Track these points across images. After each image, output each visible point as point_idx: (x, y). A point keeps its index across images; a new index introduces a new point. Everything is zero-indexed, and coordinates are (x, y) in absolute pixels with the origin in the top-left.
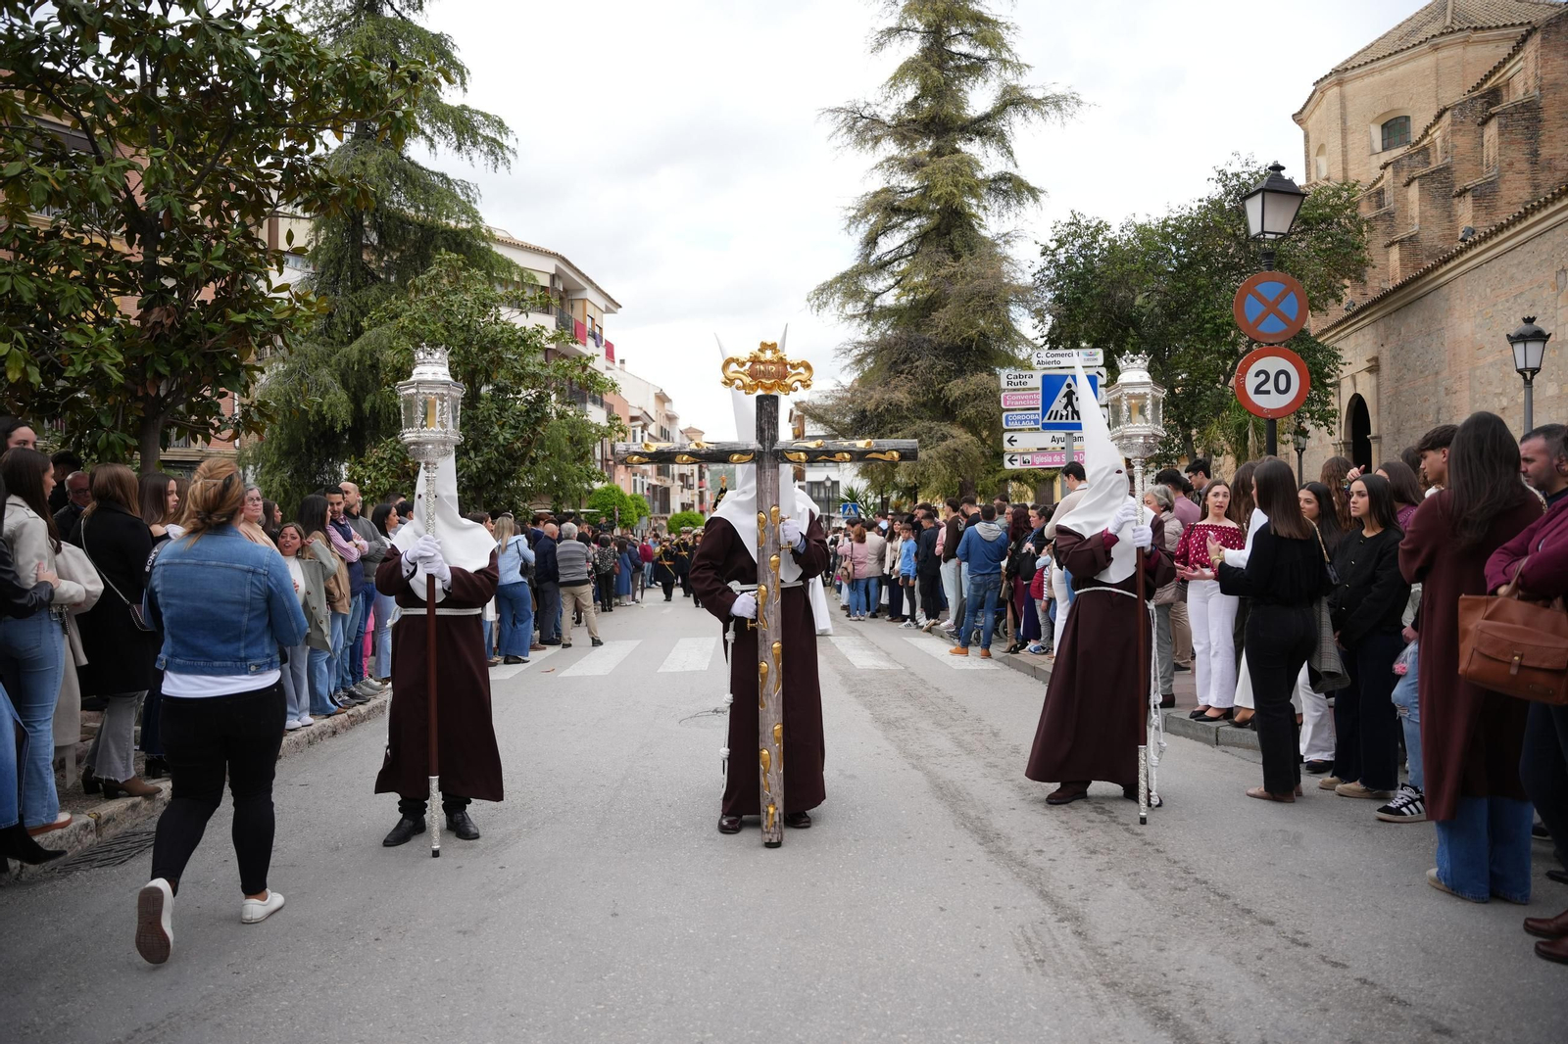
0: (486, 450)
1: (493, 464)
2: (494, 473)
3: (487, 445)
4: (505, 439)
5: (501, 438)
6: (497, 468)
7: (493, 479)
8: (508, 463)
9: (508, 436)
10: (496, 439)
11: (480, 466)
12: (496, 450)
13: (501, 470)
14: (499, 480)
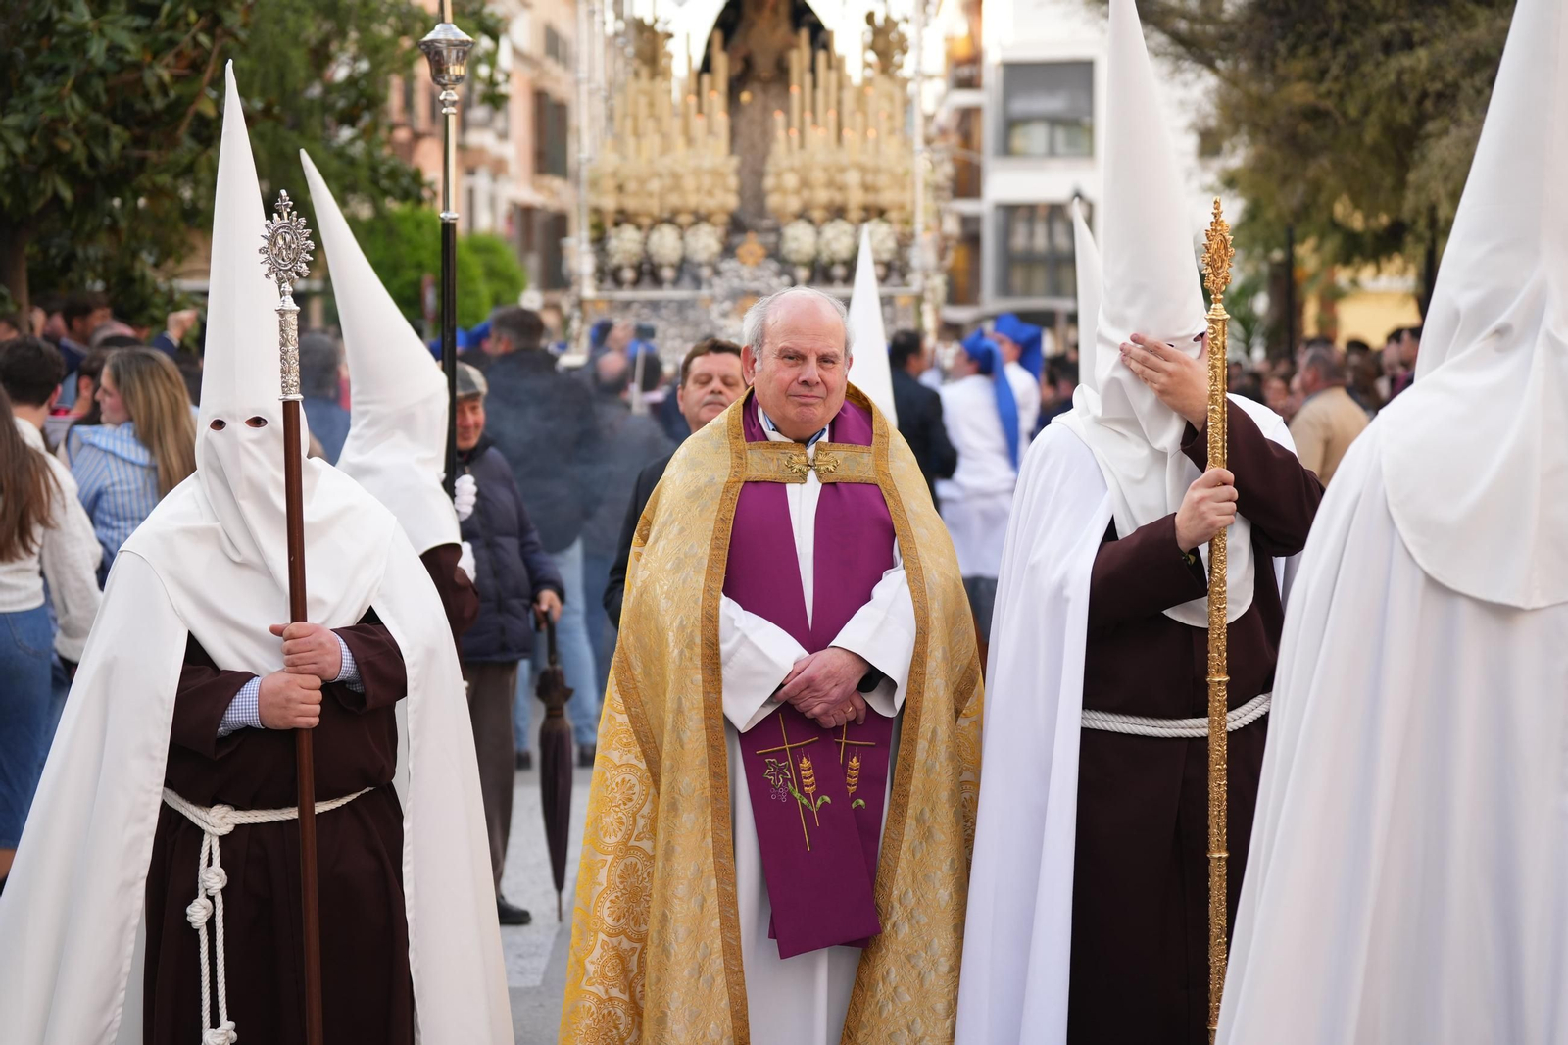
0: (40, 90)
1: (70, 144)
2: (72, 174)
3: (41, 72)
4: (113, 49)
5: (97, 50)
6: (80, 154)
7: (67, 194)
8: (118, 136)
9: (124, 39)
10: (80, 48)
11: (19, 146)
12: (80, 88)
13: (93, 161)
14: (87, 200)
